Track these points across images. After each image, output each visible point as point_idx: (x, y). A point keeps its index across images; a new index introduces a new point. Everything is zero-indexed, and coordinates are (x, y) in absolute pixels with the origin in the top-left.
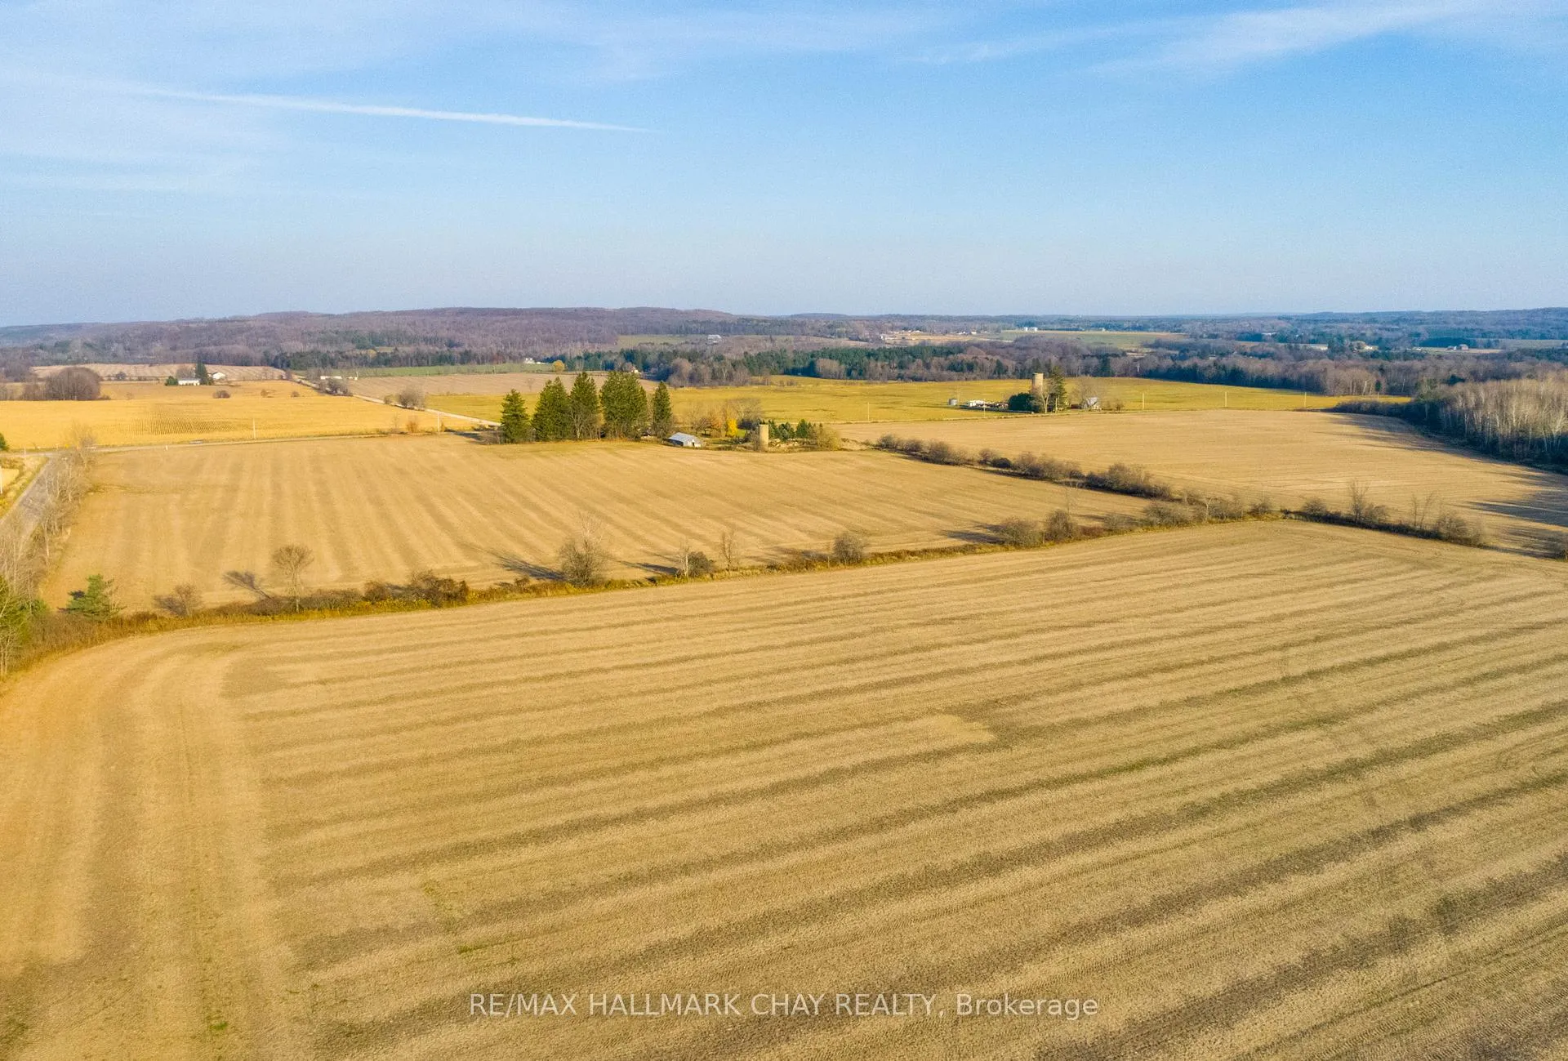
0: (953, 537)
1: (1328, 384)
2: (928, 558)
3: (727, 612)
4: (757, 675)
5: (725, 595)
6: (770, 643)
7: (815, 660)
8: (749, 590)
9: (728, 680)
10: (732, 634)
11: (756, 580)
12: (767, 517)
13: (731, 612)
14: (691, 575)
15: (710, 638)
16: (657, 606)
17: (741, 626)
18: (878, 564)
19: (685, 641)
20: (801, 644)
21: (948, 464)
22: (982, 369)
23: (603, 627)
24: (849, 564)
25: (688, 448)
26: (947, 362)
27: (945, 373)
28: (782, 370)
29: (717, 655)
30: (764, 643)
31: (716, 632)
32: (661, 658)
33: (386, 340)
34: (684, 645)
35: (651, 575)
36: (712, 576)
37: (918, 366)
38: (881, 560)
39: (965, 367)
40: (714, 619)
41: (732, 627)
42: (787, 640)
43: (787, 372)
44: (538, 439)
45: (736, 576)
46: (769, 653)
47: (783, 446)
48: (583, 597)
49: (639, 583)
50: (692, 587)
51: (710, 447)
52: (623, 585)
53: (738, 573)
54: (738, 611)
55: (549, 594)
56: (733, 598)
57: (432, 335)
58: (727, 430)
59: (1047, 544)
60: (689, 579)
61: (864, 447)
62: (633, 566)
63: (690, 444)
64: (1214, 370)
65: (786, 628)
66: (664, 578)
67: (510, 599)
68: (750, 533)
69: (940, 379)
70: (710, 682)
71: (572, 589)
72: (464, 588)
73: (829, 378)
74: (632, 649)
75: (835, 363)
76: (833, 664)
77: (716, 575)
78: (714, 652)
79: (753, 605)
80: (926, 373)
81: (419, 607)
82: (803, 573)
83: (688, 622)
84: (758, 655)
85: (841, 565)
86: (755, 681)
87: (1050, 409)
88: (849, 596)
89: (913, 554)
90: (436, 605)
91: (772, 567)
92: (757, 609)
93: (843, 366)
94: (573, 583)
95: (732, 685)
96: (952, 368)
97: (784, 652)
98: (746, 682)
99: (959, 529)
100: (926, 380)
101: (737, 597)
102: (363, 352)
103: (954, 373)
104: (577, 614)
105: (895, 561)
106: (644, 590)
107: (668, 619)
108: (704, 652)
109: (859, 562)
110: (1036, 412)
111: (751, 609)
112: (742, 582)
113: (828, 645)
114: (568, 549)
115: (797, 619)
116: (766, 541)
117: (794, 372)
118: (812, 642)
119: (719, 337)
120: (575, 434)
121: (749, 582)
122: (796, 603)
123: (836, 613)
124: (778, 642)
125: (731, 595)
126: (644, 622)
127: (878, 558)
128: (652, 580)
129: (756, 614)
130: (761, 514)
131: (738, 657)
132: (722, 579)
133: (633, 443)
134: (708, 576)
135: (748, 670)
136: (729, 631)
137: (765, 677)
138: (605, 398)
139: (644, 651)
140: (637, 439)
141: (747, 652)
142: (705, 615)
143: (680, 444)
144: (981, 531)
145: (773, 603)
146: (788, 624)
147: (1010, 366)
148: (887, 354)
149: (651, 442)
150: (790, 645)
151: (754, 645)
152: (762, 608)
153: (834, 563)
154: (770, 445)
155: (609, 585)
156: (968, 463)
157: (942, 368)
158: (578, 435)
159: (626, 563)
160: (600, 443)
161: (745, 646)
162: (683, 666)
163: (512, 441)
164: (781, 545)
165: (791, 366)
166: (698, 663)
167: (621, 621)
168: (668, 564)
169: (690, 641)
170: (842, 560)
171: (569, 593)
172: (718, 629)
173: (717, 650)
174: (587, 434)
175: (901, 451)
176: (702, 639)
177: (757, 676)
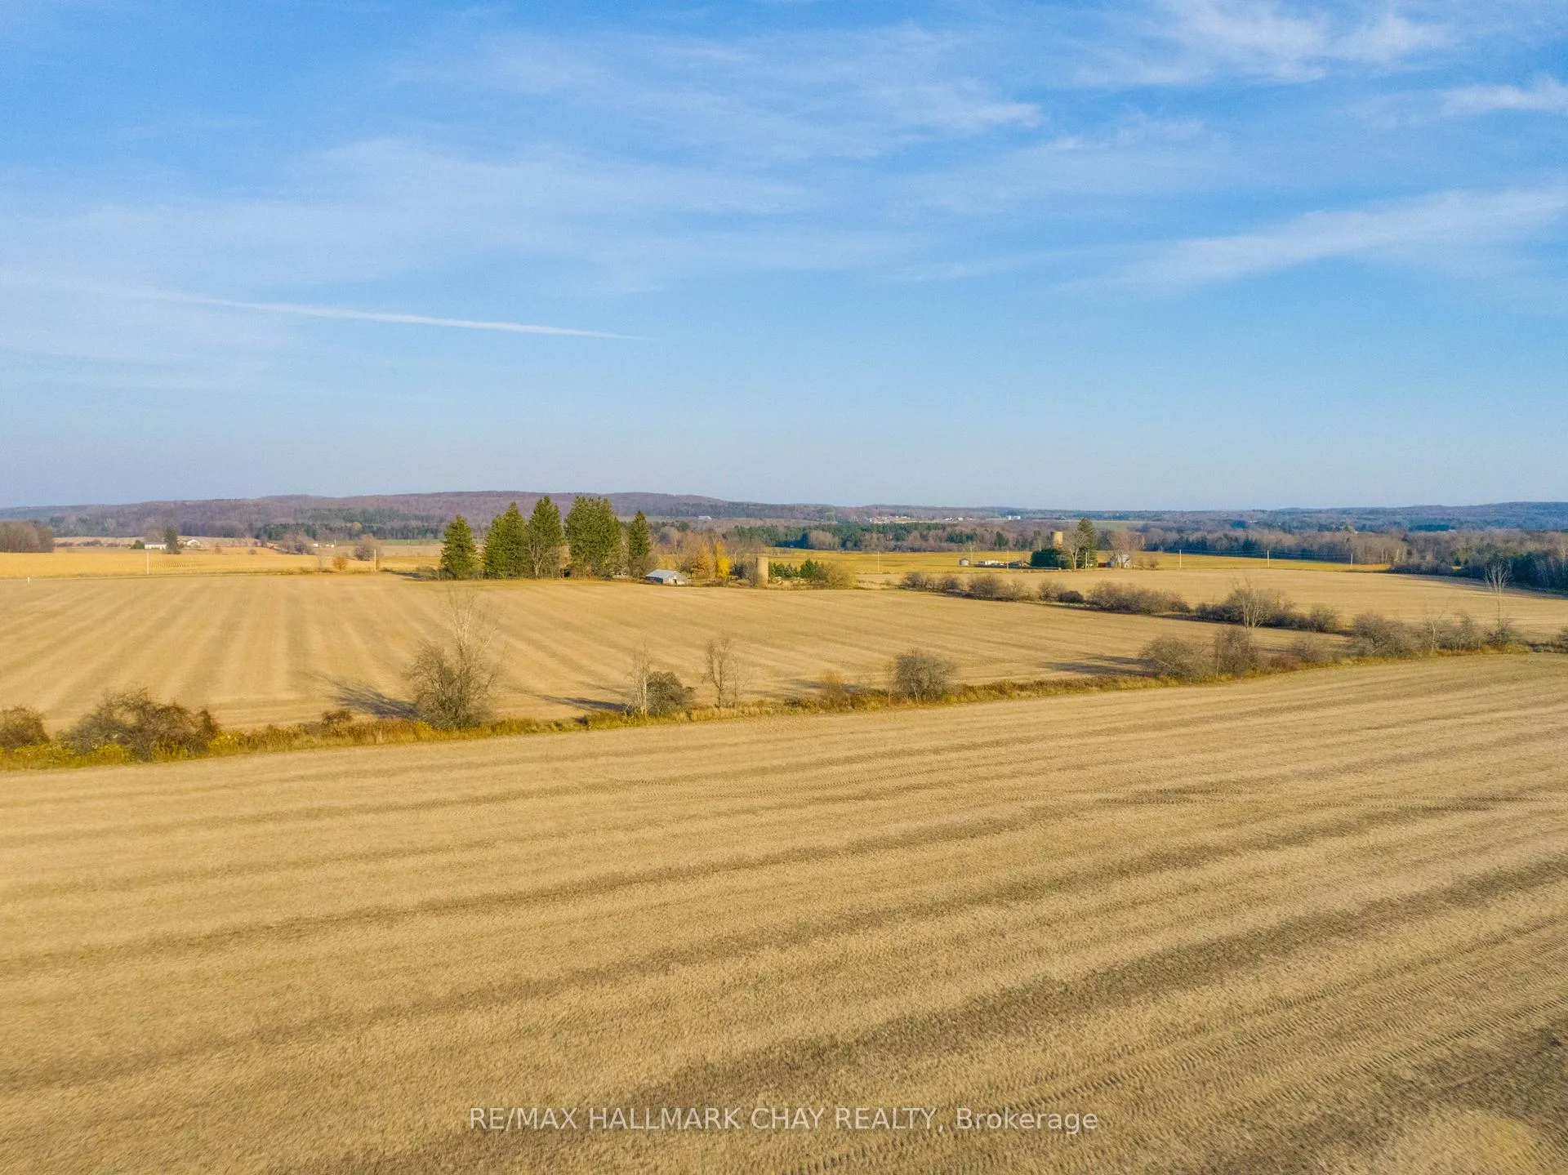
0: (1067, 670)
1: (1359, 552)
2: (1048, 694)
3: (716, 776)
4: (796, 936)
5: (712, 746)
6: (814, 842)
7: (936, 890)
8: (755, 737)
9: (719, 950)
10: (723, 821)
11: (766, 723)
12: (773, 646)
13: (725, 776)
14: (652, 714)
15: (678, 829)
16: (580, 763)
17: (744, 803)
18: (970, 701)
19: (619, 836)
20: (887, 844)
21: (999, 599)
22: (982, 540)
23: (451, 803)
24: (923, 702)
25: (669, 585)
26: (946, 533)
27: (944, 544)
28: (774, 542)
29: (691, 873)
30: (801, 842)
31: (691, 817)
32: (548, 881)
33: (378, 517)
34: (618, 845)
35: (581, 714)
36: (689, 715)
37: (915, 538)
38: (974, 697)
39: (964, 538)
40: (689, 788)
41: (724, 805)
42: (849, 836)
43: (779, 545)
44: (486, 575)
45: (732, 716)
46: (814, 868)
47: (787, 583)
48: (443, 747)
49: (558, 725)
50: (653, 733)
51: (695, 583)
52: (526, 727)
53: (735, 712)
54: (737, 775)
55: (380, 739)
56: (726, 750)
57: (423, 514)
58: (717, 571)
59: (1223, 677)
60: (649, 720)
61: (885, 587)
62: (559, 702)
63: (671, 581)
64: (1225, 541)
65: (839, 808)
66: (602, 719)
67: (300, 748)
68: (754, 665)
69: (940, 550)
70: (664, 960)
71: (426, 732)
72: (210, 727)
73: (823, 549)
74: (490, 854)
75: (829, 535)
76: (984, 900)
77: (695, 714)
78: (683, 864)
79: (766, 764)
80: (924, 544)
81: (104, 759)
82: (848, 712)
83: (635, 795)
84: (793, 873)
85: (910, 702)
86: (797, 956)
87: (1079, 566)
88: (944, 749)
89: (1022, 688)
90: (141, 755)
91: (794, 703)
92: (774, 770)
93: (837, 538)
94: (432, 723)
95: (728, 970)
96: (951, 539)
97: (852, 865)
98: (767, 960)
99: (1066, 660)
100: (925, 551)
101: (733, 749)
102: (349, 525)
103: (952, 544)
104: (415, 776)
105: (995, 698)
106: (564, 735)
107: (593, 788)
108: (659, 863)
109: (938, 698)
110: (1063, 568)
111: (763, 771)
112: (742, 725)
113: (953, 848)
114: (431, 659)
115: (857, 790)
116: (777, 673)
117: (786, 544)
118: (909, 841)
119: (709, 518)
120: (533, 570)
121: (755, 725)
122: (849, 760)
123: (935, 778)
124: (830, 840)
125: (723, 745)
126: (543, 793)
127: (968, 693)
128: (583, 722)
129: (771, 779)
130: (766, 644)
131: (743, 880)
132: (707, 719)
133: (603, 582)
134: (683, 715)
135: (769, 917)
136: (719, 814)
137: (817, 942)
138: (572, 531)
139: (516, 860)
140: (608, 577)
141: (762, 863)
142: (673, 781)
143: (659, 581)
144: (1105, 664)
145: (805, 759)
146: (841, 799)
147: (1011, 539)
148: (881, 529)
149: (626, 581)
150: (859, 849)
151: (777, 847)
152: (782, 770)
153: (897, 699)
154: (769, 582)
155: (501, 728)
156: (1027, 598)
157: (941, 540)
158: (537, 572)
159: (547, 698)
160: (564, 581)
161: (754, 849)
162: (604, 903)
163: (455, 577)
164: (803, 677)
165: (783, 539)
166: (641, 895)
167: (496, 790)
168: (616, 699)
169: (634, 835)
170: (911, 695)
171: (419, 739)
172: (693, 810)
173: (690, 859)
174: (546, 573)
175: (933, 590)
176: (660, 832)
177: (794, 939)
